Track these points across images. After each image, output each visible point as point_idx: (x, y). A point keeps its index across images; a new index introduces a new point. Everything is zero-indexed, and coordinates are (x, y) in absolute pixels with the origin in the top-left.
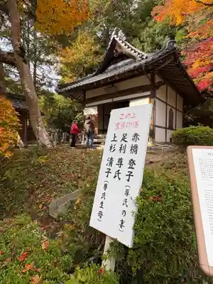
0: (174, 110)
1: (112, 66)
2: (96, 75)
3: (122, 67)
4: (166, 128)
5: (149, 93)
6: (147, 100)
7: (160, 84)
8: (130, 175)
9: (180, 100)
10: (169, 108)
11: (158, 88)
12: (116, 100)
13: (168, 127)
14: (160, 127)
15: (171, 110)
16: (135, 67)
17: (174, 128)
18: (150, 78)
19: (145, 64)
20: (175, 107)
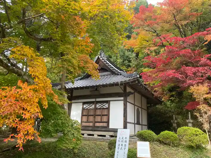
4: (134, 124)
5: (122, 98)
7: (130, 93)
8: (125, 148)
9: (144, 100)
11: (129, 96)
12: (98, 100)
13: (136, 123)
14: (130, 123)
15: (138, 109)
16: (114, 83)
17: (141, 123)
18: (123, 89)
19: (121, 82)
20: (141, 107)
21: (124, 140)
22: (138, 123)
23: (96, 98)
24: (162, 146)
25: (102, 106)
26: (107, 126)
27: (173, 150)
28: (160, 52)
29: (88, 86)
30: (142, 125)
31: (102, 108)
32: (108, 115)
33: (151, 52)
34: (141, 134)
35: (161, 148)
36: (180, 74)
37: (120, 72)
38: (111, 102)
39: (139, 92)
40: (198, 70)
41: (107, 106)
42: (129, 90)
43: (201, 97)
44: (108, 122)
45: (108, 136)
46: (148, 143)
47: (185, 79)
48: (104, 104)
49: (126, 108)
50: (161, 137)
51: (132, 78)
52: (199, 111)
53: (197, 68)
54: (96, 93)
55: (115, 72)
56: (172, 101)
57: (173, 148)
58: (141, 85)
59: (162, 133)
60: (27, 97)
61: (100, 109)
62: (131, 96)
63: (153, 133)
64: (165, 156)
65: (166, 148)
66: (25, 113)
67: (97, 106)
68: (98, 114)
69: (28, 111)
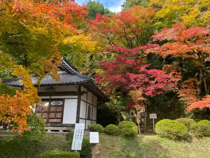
0: (91, 106)
4: (86, 119)
5: (77, 97)
7: (84, 92)
8: (81, 138)
9: (95, 98)
10: (88, 105)
11: (82, 95)
12: (53, 97)
13: (87, 118)
14: (82, 119)
15: (89, 106)
16: (70, 83)
17: (91, 119)
18: (78, 89)
19: (77, 83)
20: (92, 104)
21: (80, 131)
22: (89, 119)
23: (50, 96)
24: (107, 136)
25: (57, 103)
26: (60, 122)
27: (115, 138)
28: (111, 55)
29: (44, 84)
30: (92, 120)
31: (56, 105)
32: (62, 112)
33: (104, 55)
34: (92, 127)
35: (107, 137)
36: (125, 78)
37: (76, 73)
38: (65, 100)
39: (92, 92)
40: (138, 77)
41: (61, 103)
42: (83, 89)
43: (137, 99)
44: (62, 118)
45: (62, 131)
46: (97, 133)
47: (128, 83)
48: (59, 102)
49: (80, 106)
50: (107, 129)
51: (86, 79)
52: (135, 109)
53: (137, 75)
54: (51, 91)
55: (71, 72)
56: (118, 100)
57: (115, 137)
58: (94, 85)
59: (108, 126)
60: (25, 102)
61: (54, 106)
62: (85, 95)
63: (101, 126)
64: (109, 143)
65: (110, 137)
66: (23, 113)
67: (52, 103)
68: (52, 111)
69: (25, 112)
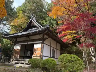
0: (55, 49)
1: (30, 29)
2: (23, 32)
3: (33, 30)
4: (50, 57)
6: (41, 44)
10: (52, 48)
12: (29, 43)
16: (35, 31)
49: (43, 47)
